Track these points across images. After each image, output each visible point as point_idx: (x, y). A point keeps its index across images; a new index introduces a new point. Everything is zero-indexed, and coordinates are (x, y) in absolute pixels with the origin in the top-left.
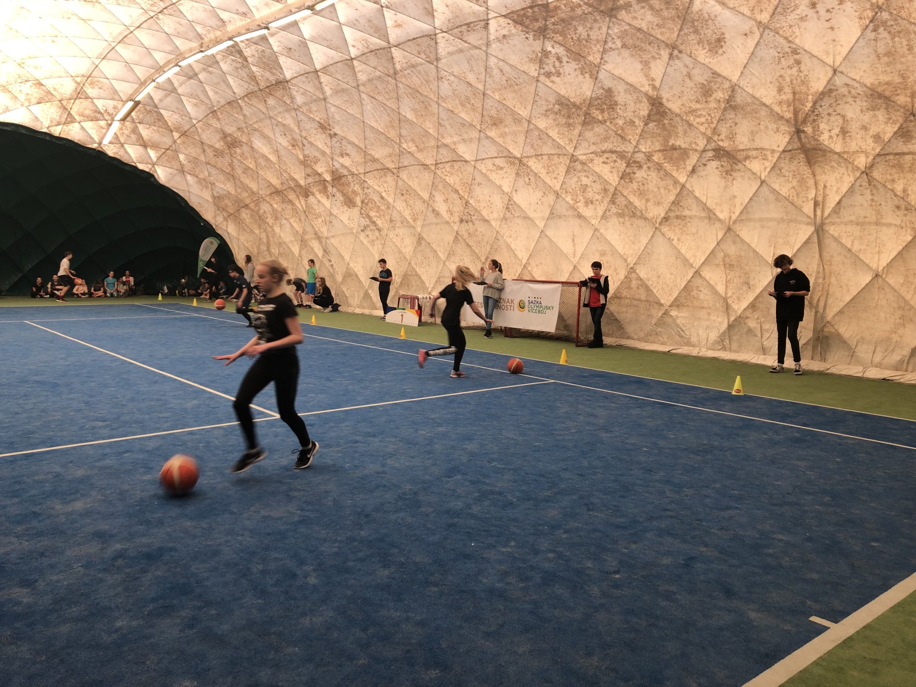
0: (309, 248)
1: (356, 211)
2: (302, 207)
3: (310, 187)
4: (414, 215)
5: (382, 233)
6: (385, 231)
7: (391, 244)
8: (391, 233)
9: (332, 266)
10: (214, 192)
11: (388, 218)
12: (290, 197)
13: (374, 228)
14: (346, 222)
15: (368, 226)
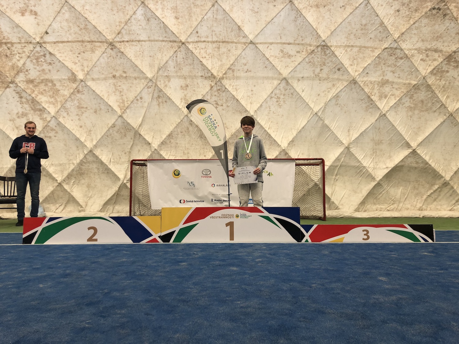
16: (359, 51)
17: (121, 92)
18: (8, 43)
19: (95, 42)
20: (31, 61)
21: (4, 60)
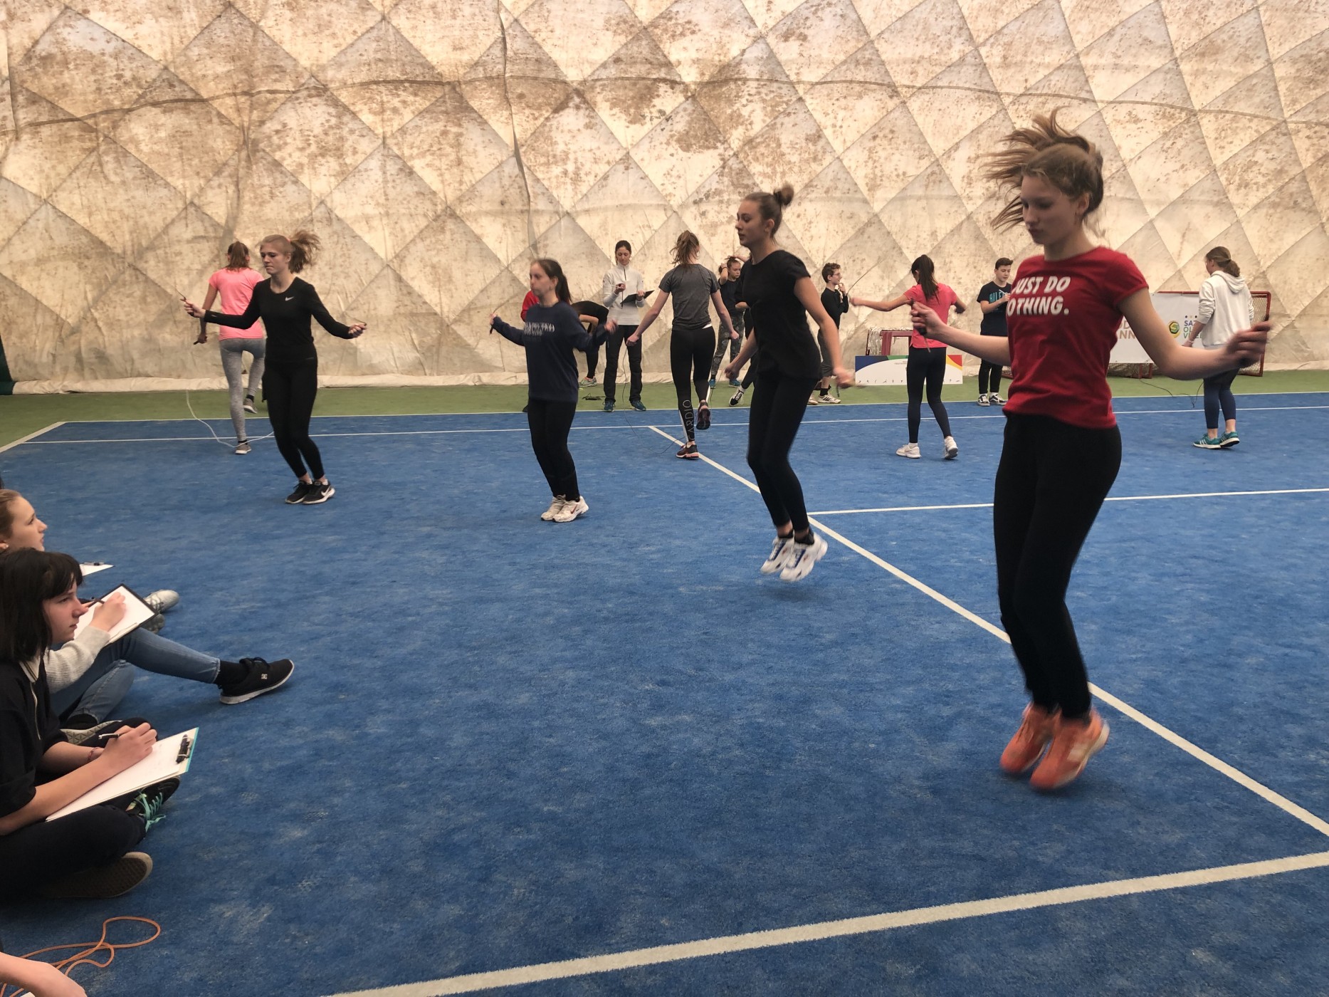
1: (708, 159)
4: (874, 179)
14: (657, 179)
15: (718, 192)
16: (1233, 120)
17: (875, 161)
18: (740, 79)
19: (870, 83)
20: (764, 108)
21: (723, 104)
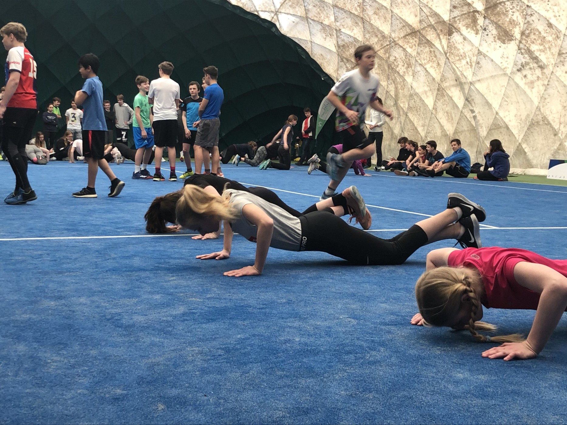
0: (446, 98)
1: (512, 46)
2: (443, 48)
3: (455, 22)
5: (545, 71)
6: (551, 67)
7: (557, 83)
8: (558, 69)
9: (475, 117)
10: (339, 40)
11: (555, 50)
12: (428, 38)
13: (535, 65)
14: (498, 61)
15: (527, 64)
